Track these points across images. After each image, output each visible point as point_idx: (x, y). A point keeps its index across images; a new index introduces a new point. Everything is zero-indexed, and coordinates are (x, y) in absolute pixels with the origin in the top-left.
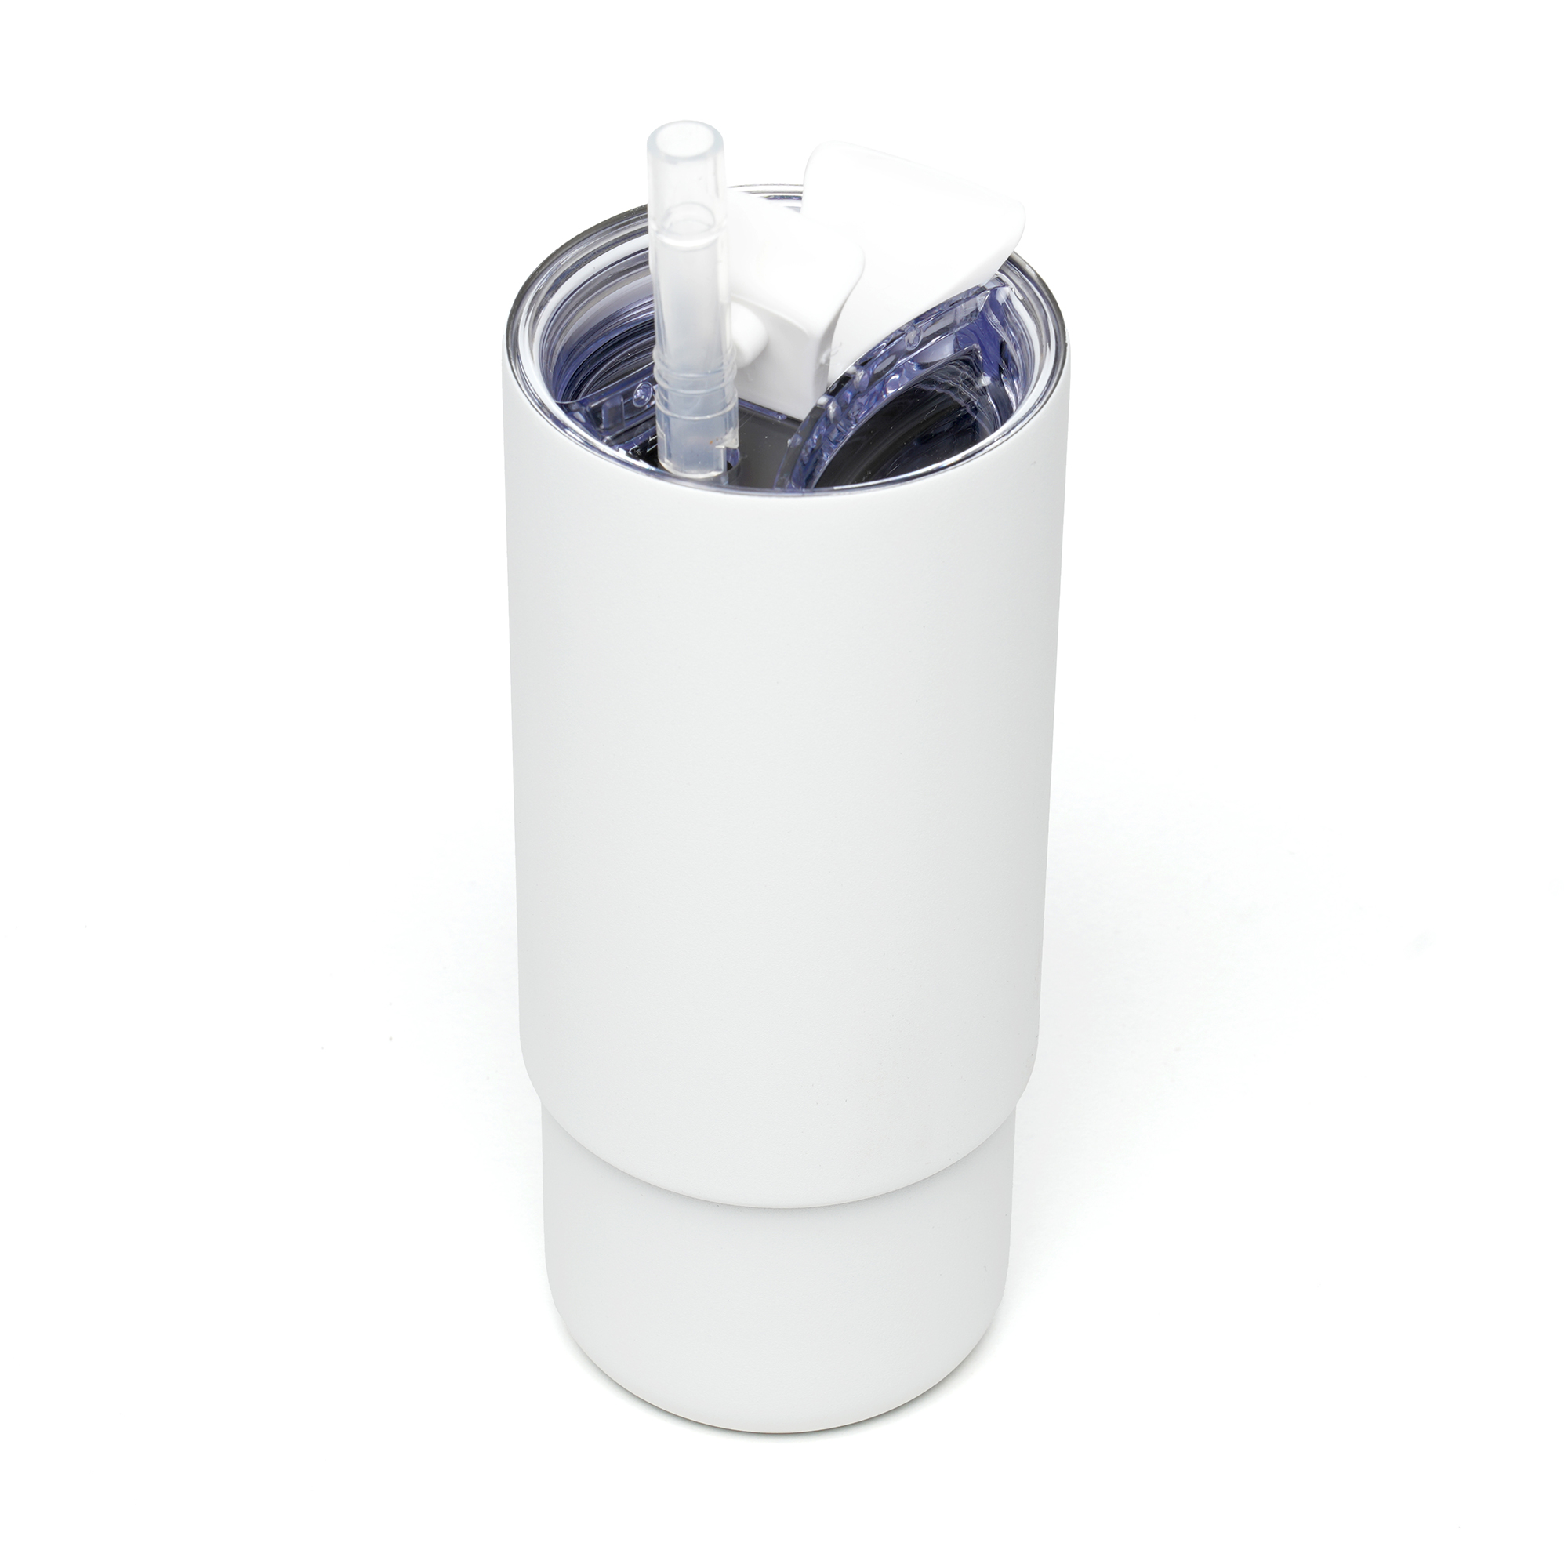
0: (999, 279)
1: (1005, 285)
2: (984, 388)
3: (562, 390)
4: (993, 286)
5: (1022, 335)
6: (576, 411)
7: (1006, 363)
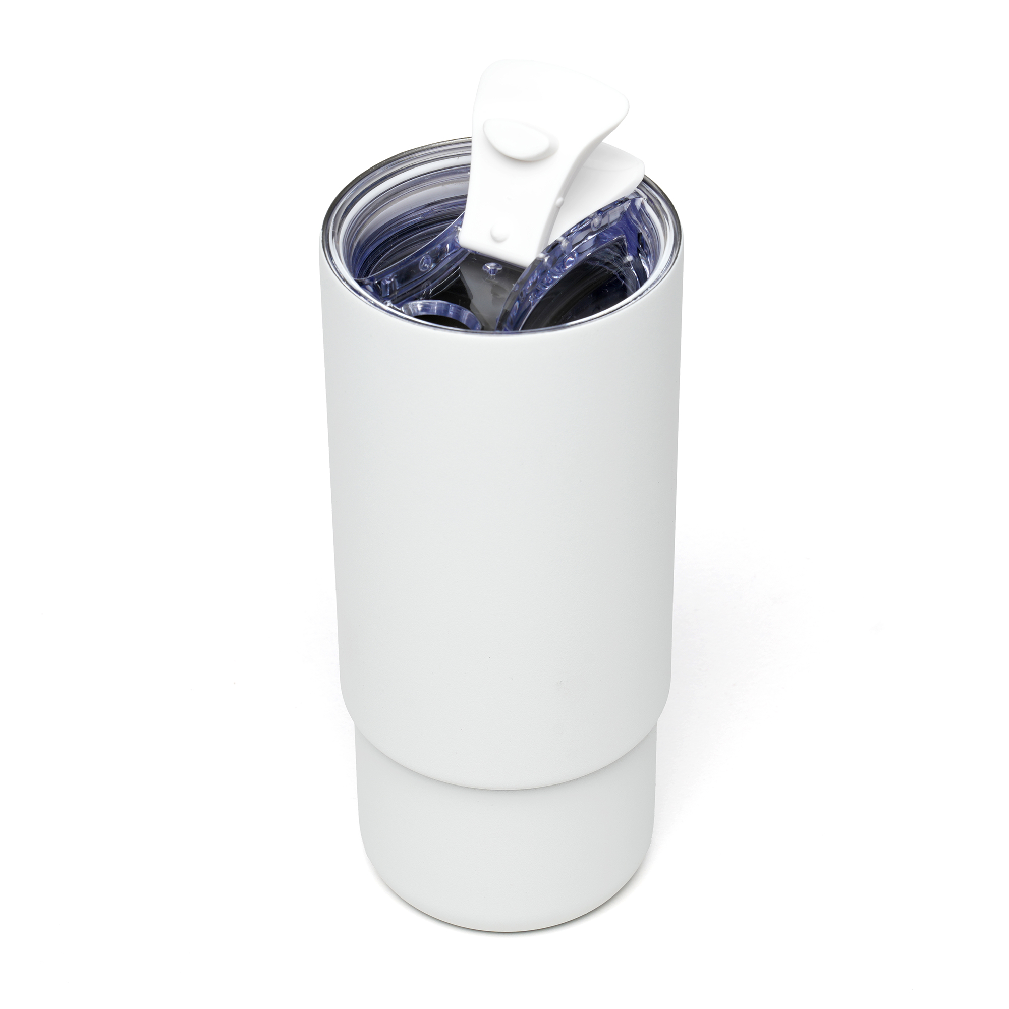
0: (636, 193)
1: (640, 196)
2: (629, 262)
3: (357, 272)
4: (633, 197)
5: (652, 229)
6: (367, 284)
7: (642, 247)
